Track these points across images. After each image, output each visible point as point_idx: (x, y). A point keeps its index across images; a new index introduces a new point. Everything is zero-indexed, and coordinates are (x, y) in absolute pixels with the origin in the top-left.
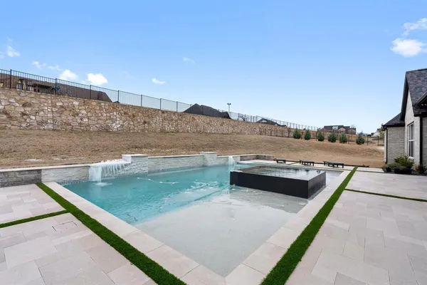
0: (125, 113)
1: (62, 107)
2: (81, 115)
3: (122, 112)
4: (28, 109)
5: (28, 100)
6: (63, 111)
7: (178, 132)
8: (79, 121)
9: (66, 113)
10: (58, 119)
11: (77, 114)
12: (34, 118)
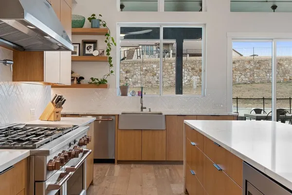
0: (193, 69)
1: (146, 70)
2: (157, 75)
3: (190, 68)
4: (128, 74)
5: (128, 68)
6: (146, 74)
7: (253, 82)
8: (156, 79)
9: (148, 74)
10: (144, 79)
11: (155, 75)
12: (130, 80)
